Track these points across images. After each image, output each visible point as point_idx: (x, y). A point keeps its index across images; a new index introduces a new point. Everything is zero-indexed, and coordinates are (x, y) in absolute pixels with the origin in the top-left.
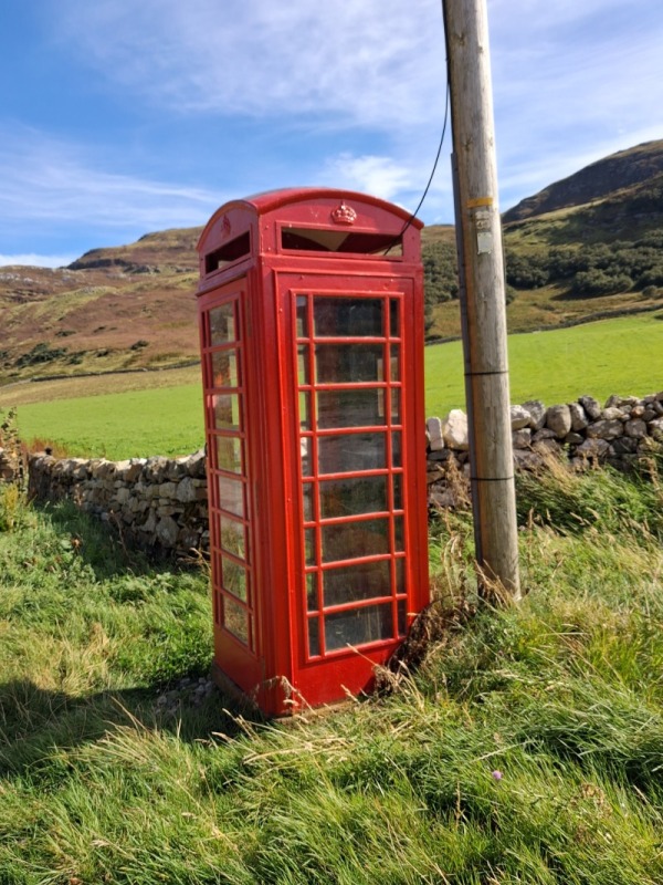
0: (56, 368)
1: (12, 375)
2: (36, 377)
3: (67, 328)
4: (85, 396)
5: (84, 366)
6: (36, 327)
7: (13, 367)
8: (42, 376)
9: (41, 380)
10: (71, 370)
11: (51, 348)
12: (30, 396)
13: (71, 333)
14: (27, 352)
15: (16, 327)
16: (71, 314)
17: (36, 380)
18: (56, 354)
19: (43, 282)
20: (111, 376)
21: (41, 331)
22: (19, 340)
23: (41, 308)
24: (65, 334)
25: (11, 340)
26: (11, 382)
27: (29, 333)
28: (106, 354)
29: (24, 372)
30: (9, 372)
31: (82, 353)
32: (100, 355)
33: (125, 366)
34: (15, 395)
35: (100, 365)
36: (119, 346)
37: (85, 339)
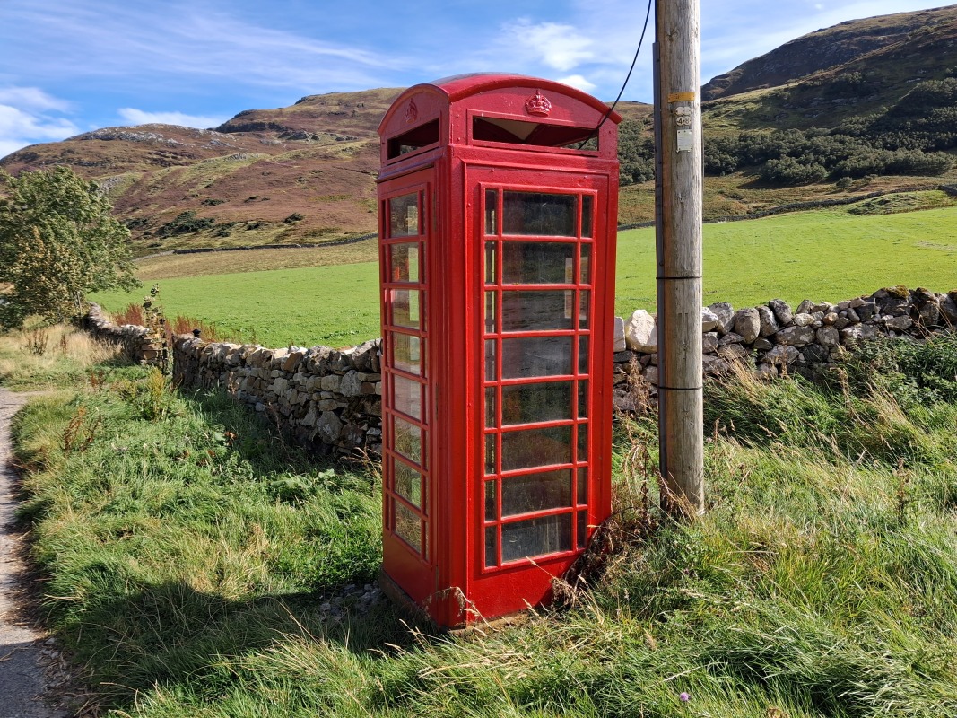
0: (201, 240)
1: (152, 246)
2: (179, 249)
3: (215, 197)
4: (232, 272)
5: (233, 238)
6: (180, 194)
7: (154, 236)
8: (184, 248)
9: (184, 252)
10: (217, 243)
11: (196, 217)
12: (172, 269)
13: (219, 202)
14: (170, 221)
15: (159, 192)
16: (220, 182)
17: (179, 253)
18: (202, 225)
19: (189, 145)
20: (261, 251)
21: (185, 198)
22: (161, 207)
23: (187, 174)
24: (212, 204)
25: (152, 207)
26: (151, 253)
27: (172, 200)
28: (256, 226)
29: (166, 243)
30: (149, 242)
31: (230, 225)
32: (250, 228)
33: (277, 240)
34: (156, 267)
35: (250, 239)
36: (272, 219)
37: (234, 209)
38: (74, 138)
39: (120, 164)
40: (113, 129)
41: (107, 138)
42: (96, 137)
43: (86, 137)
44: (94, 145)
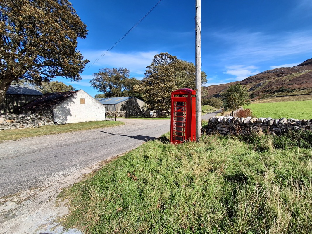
0: (285, 94)
2: (278, 96)
3: (291, 83)
4: (291, 101)
5: (295, 93)
6: (282, 83)
8: (279, 95)
10: (289, 94)
11: (285, 88)
12: (274, 100)
14: (277, 89)
15: (276, 83)
16: (294, 79)
18: (286, 90)
19: (288, 71)
22: (275, 87)
23: (284, 78)
24: (290, 85)
25: (273, 87)
26: (270, 97)
27: (279, 85)
28: (303, 89)
29: (275, 94)
30: (271, 94)
31: (294, 90)
32: (301, 90)
34: (270, 100)
37: (297, 85)
38: (258, 74)
39: (268, 78)
40: (267, 71)
41: (266, 73)
42: (263, 73)
43: (261, 73)
44: (262, 75)
